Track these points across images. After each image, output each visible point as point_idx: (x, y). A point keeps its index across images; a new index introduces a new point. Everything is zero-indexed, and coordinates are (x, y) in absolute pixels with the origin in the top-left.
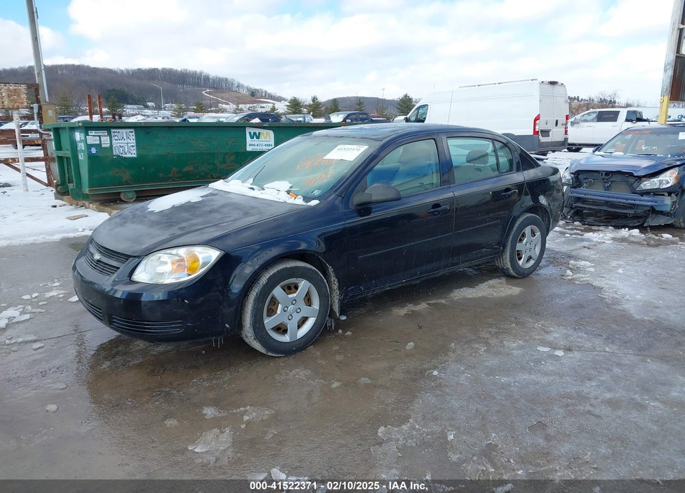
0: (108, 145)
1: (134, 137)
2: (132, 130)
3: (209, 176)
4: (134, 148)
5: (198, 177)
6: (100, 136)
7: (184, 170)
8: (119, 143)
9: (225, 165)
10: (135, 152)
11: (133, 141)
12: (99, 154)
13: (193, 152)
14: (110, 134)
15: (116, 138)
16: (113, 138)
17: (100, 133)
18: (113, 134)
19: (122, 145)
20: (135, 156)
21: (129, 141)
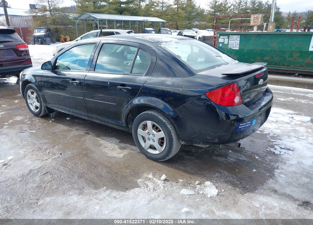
0: (227, 43)
1: (239, 40)
2: (239, 36)
3: (281, 64)
4: (238, 45)
5: (273, 64)
6: (224, 39)
7: (264, 58)
8: (232, 42)
9: (292, 59)
10: (238, 47)
11: (238, 42)
12: (223, 47)
13: (270, 49)
14: (228, 38)
15: (231, 39)
16: (230, 40)
17: (225, 37)
18: (230, 38)
19: (233, 43)
20: (238, 49)
21: (236, 41)
